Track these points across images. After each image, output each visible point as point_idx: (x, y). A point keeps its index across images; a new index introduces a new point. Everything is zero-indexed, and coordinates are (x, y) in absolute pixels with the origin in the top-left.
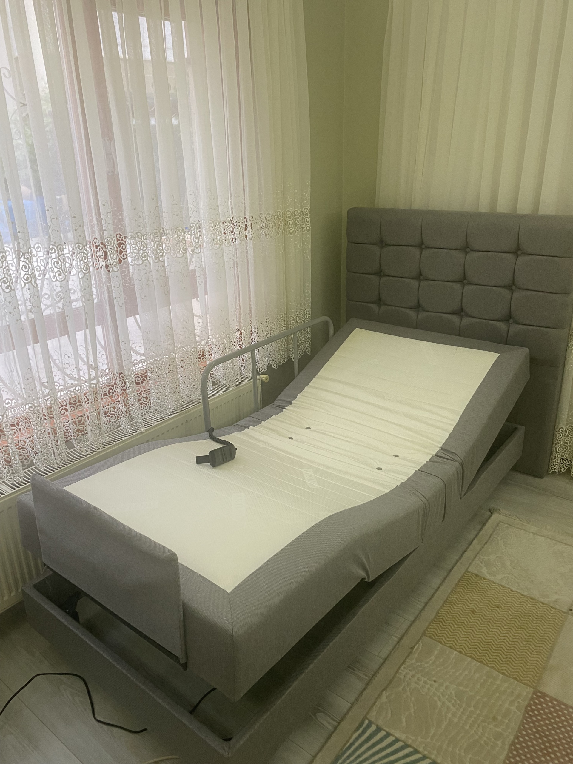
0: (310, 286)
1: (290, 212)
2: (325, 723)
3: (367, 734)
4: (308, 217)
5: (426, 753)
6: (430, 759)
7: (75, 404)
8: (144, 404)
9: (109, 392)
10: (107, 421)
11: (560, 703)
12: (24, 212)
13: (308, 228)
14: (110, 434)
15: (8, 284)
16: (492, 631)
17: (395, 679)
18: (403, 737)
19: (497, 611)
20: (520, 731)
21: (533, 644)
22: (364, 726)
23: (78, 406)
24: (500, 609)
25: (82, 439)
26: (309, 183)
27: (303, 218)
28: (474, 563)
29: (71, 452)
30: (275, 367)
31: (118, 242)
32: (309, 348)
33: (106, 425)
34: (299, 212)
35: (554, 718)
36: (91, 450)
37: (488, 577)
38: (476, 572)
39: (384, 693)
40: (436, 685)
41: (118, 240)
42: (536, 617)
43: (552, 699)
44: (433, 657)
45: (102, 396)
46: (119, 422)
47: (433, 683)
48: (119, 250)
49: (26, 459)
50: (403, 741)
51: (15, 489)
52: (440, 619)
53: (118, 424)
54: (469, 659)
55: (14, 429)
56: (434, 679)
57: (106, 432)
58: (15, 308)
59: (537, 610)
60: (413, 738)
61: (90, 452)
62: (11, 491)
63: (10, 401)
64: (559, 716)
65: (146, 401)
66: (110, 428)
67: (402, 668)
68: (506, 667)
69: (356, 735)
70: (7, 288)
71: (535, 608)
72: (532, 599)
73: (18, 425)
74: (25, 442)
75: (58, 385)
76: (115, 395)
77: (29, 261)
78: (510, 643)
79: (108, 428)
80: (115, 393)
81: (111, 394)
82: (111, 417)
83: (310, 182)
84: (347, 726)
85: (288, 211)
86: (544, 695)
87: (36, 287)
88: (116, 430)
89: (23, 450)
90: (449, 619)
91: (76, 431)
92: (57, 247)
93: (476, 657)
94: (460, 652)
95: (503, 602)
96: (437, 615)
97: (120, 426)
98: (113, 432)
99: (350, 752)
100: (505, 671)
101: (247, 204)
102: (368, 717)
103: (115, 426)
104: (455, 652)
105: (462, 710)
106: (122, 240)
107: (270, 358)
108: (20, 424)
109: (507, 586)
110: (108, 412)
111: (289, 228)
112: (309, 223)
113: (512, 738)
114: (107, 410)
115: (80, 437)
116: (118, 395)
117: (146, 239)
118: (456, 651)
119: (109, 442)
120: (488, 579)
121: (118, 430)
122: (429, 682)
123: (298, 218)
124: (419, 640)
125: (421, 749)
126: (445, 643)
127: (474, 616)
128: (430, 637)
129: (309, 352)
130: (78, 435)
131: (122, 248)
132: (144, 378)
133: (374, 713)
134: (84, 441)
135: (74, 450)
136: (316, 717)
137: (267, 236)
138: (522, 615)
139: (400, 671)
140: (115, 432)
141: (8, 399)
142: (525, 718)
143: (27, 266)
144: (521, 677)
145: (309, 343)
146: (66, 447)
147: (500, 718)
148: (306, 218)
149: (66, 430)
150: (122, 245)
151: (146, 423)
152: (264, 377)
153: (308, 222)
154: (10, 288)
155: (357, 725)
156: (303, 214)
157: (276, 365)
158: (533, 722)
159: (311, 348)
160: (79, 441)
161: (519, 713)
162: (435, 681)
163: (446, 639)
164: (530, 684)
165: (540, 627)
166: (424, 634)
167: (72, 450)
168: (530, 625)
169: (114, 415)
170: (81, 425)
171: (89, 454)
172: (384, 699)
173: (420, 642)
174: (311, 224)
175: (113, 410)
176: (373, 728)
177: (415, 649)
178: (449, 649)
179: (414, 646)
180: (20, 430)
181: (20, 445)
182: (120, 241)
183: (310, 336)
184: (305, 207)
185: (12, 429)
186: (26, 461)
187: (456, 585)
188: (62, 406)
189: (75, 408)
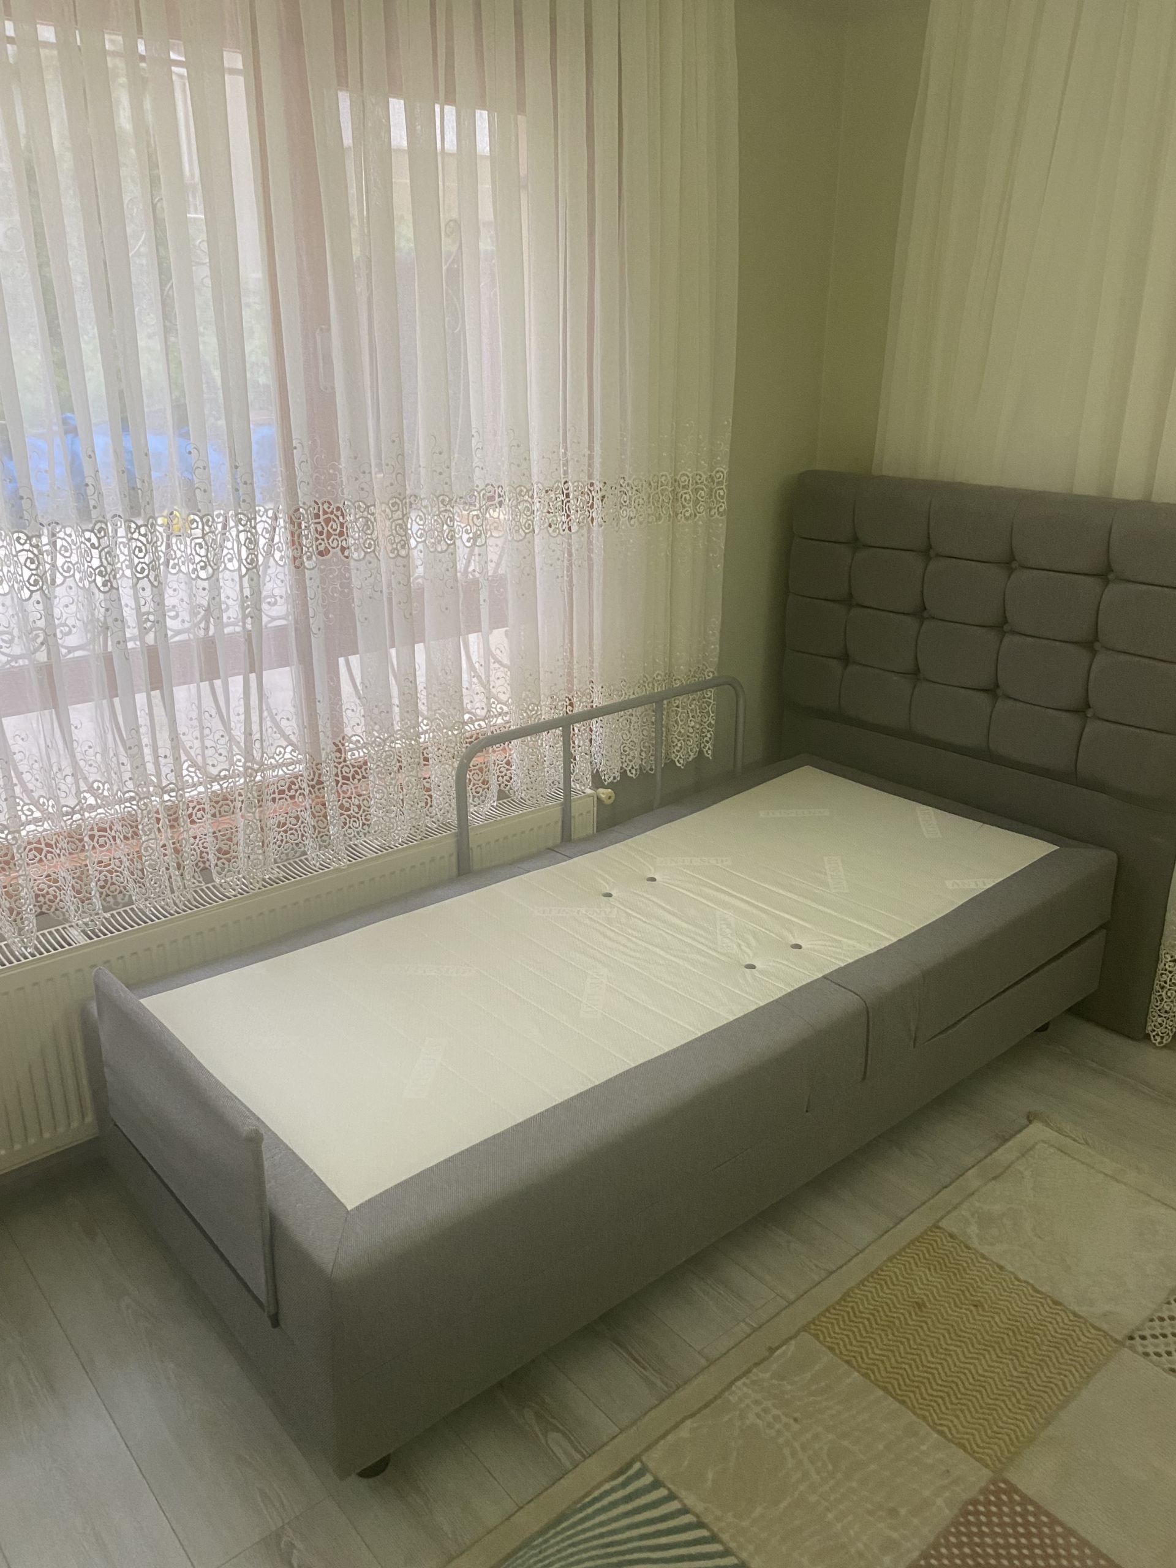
0: (718, 622)
1: (688, 476)
2: (559, 1452)
3: (630, 1489)
4: (722, 489)
5: (733, 1545)
6: (737, 1557)
7: (217, 802)
8: (354, 817)
9: (290, 789)
10: (282, 841)
11: (1039, 1510)
12: (146, 455)
13: (721, 510)
14: (284, 866)
15: (107, 578)
16: (946, 1349)
17: (719, 1402)
18: (699, 1507)
19: (971, 1312)
20: (936, 1546)
21: (1026, 1389)
22: (631, 1472)
23: (222, 805)
24: (978, 1311)
25: (226, 866)
26: (728, 422)
27: (711, 490)
28: (955, 1213)
29: (208, 888)
30: (633, 774)
31: (326, 516)
32: (709, 745)
33: (279, 846)
34: (704, 477)
35: (1017, 1536)
36: (242, 889)
37: (975, 1243)
38: (955, 1230)
39: (688, 1422)
40: (796, 1427)
41: (325, 513)
42: (1050, 1338)
43: (1026, 1500)
44: (808, 1375)
45: (274, 793)
46: (304, 845)
47: (792, 1421)
48: (325, 531)
49: (121, 892)
50: (697, 1516)
51: (91, 938)
52: (847, 1306)
53: (302, 849)
54: (881, 1393)
55: (105, 836)
56: (797, 1415)
57: (279, 860)
58: (116, 620)
59: (1056, 1326)
60: (719, 1513)
61: (239, 893)
62: (83, 940)
63: (100, 785)
64: (1028, 1535)
65: (357, 813)
66: (287, 854)
67: (739, 1383)
68: (952, 1422)
69: (607, 1486)
70: (104, 584)
71: (1054, 1321)
72: (1056, 1303)
73: (111, 829)
74: (121, 862)
76: (300, 794)
77: (147, 540)
78: (977, 1377)
79: (282, 853)
80: (299, 791)
81: (292, 792)
82: (291, 834)
83: (731, 420)
84: (595, 1469)
85: (683, 475)
86: (1012, 1489)
87: (156, 587)
88: (297, 860)
89: (116, 876)
90: (867, 1311)
91: (217, 850)
92: (201, 519)
93: (895, 1391)
94: (866, 1375)
95: (990, 1297)
96: (843, 1298)
97: (304, 853)
98: (291, 861)
99: (590, 1510)
100: (945, 1429)
101: (597, 460)
102: (644, 1458)
103: (296, 852)
104: (856, 1374)
105: (832, 1482)
106: (332, 513)
107: (624, 757)
108: (114, 828)
109: (1009, 1268)
110: (285, 824)
111: (684, 507)
112: (724, 500)
113: (916, 1554)
114: (283, 820)
115: (224, 864)
116: (304, 795)
117: (373, 514)
118: (858, 1372)
119: (278, 878)
120: (975, 1249)
121: (301, 861)
122: (784, 1419)
123: (703, 490)
124: (791, 1338)
125: (725, 1537)
126: (841, 1353)
127: (919, 1313)
128: (817, 1337)
129: (710, 752)
130: (219, 859)
131: (332, 527)
132: (356, 769)
133: (656, 1454)
134: (229, 871)
135: (214, 886)
136: (546, 1438)
137: (632, 522)
138: (1022, 1330)
139: (734, 1388)
140: (295, 862)
141: (98, 781)
142: (956, 1523)
143: (143, 548)
144: (974, 1446)
145: (709, 736)
146: (201, 879)
147: (903, 1511)
148: (720, 489)
149: (204, 847)
150: (332, 522)
151: (353, 851)
152: (604, 793)
153: (722, 498)
154: (109, 584)
155: (616, 1468)
156: (713, 481)
157: (634, 771)
158: (970, 1535)
159: (714, 745)
160: (220, 870)
161: (947, 1511)
162: (796, 1420)
163: (845, 1346)
164: (989, 1462)
165: (1051, 1360)
166: (805, 1328)
167: (209, 885)
168: (1031, 1352)
169: (296, 830)
170: (225, 842)
171: (235, 896)
172: (684, 1432)
173: (793, 1342)
174: (728, 502)
175: (294, 821)
176: (648, 1479)
177: (778, 1352)
178: (846, 1366)
179: (777, 1348)
180: (114, 838)
181: (112, 866)
182: (329, 515)
183: (713, 722)
184: (717, 469)
185: (100, 836)
186: (121, 895)
187: (904, 1249)
188: (199, 803)
189: (218, 809)
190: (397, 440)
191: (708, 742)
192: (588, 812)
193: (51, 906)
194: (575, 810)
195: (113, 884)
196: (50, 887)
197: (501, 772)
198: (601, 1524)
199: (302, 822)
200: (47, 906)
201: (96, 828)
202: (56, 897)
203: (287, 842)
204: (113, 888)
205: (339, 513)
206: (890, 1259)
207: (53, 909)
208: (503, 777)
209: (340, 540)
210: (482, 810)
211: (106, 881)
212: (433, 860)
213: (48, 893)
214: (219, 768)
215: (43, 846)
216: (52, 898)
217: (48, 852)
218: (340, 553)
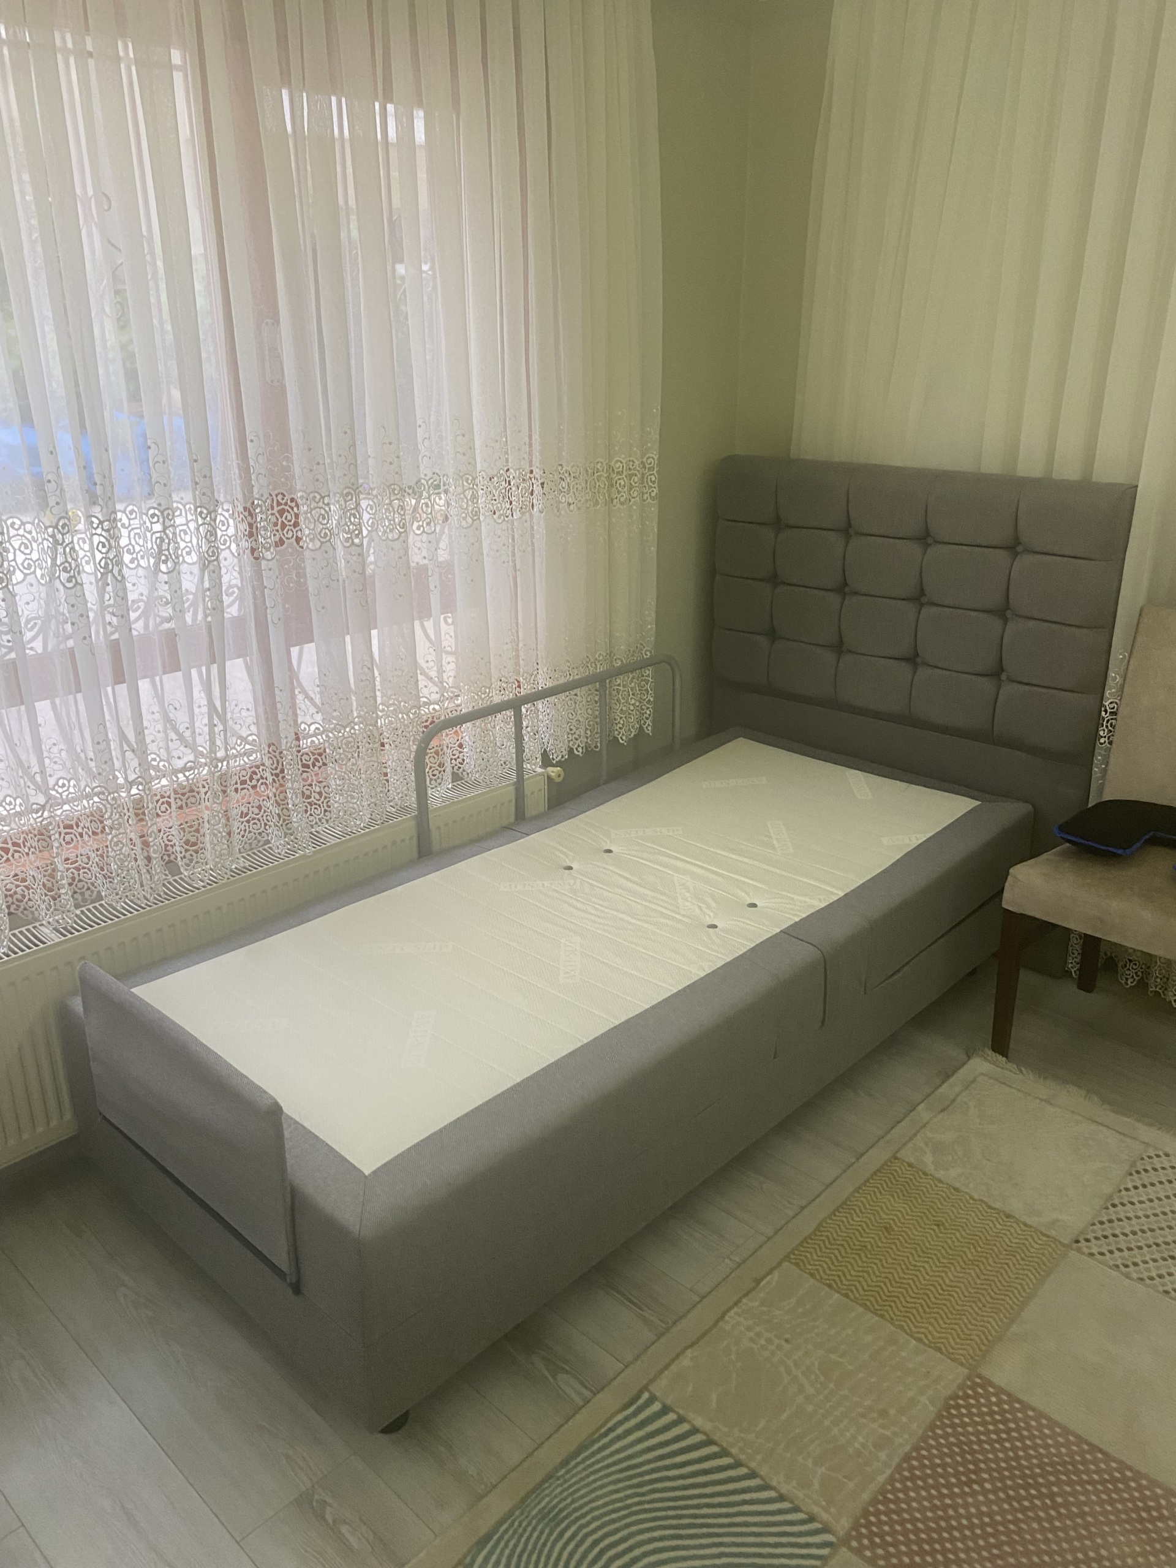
0: (654, 603)
1: (621, 462)
2: (568, 1390)
3: (642, 1416)
4: (653, 474)
5: (742, 1457)
6: (748, 1467)
7: (183, 794)
8: (315, 804)
9: (251, 779)
10: (245, 830)
11: (1013, 1399)
12: (106, 450)
13: (653, 494)
14: (248, 855)
16: (915, 1266)
17: (714, 1331)
18: (708, 1426)
19: (934, 1230)
20: (924, 1438)
21: (989, 1294)
22: (641, 1402)
23: (189, 797)
24: (940, 1229)
25: (194, 857)
26: (657, 409)
27: (643, 475)
28: (910, 1145)
29: (175, 881)
30: (579, 752)
31: (280, 508)
32: (648, 722)
33: (243, 837)
34: (637, 463)
35: (995, 1422)
36: (210, 880)
37: (931, 1169)
38: (912, 1160)
39: (689, 1352)
40: (787, 1347)
41: (279, 504)
42: (1006, 1247)
43: (1000, 1391)
44: (793, 1300)
45: (236, 783)
46: (268, 835)
47: (783, 1343)
48: (279, 522)
49: (88, 889)
50: (705, 1433)
51: (65, 936)
52: (822, 1236)
53: (266, 838)
54: (861, 1310)
55: (71, 833)
56: (787, 1336)
57: (242, 850)
58: (82, 616)
59: (1010, 1236)
60: (726, 1430)
61: (208, 884)
62: (57, 938)
63: (66, 782)
64: (1005, 1422)
65: (319, 800)
66: (250, 844)
67: (732, 1313)
68: (927, 1328)
69: (620, 1417)
70: (69, 580)
71: (1008, 1233)
72: (1008, 1216)
73: (78, 826)
74: (89, 858)
75: (158, 759)
76: (262, 784)
77: (110, 535)
78: (945, 1288)
79: (246, 843)
80: (261, 781)
81: (254, 782)
82: (254, 824)
83: (659, 408)
84: (607, 1401)
85: (617, 461)
86: (987, 1383)
87: (120, 582)
88: (261, 849)
89: (84, 873)
90: (840, 1238)
91: (185, 843)
92: (162, 513)
93: (873, 1306)
94: (847, 1296)
95: (949, 1216)
96: (817, 1229)
97: (268, 842)
98: (255, 851)
99: (606, 1440)
100: (923, 1336)
101: (536, 447)
102: (650, 1388)
103: (259, 841)
104: (837, 1295)
105: (826, 1392)
106: (286, 504)
107: (570, 736)
108: (82, 825)
109: (963, 1188)
110: (247, 814)
111: (619, 492)
112: (656, 485)
113: (908, 1448)
114: (245, 810)
115: (191, 855)
116: (266, 784)
117: (328, 504)
118: (838, 1292)
119: (245, 868)
120: (931, 1175)
121: (264, 850)
122: (776, 1341)
123: (636, 475)
124: (773, 1269)
125: (734, 1451)
126: (821, 1278)
127: (888, 1236)
128: (797, 1265)
129: (650, 728)
130: (187, 851)
131: (286, 518)
132: (316, 756)
133: (663, 1382)
134: (197, 862)
135: (181, 879)
136: (555, 1379)
137: (572, 507)
138: (981, 1243)
139: (727, 1318)
140: (259, 851)
141: (64, 778)
142: (940, 1417)
143: (107, 544)
144: (949, 1348)
145: (648, 712)
146: (167, 872)
147: (892, 1412)
148: (650, 475)
149: (169, 840)
150: (286, 513)
151: (315, 838)
152: (554, 771)
153: (654, 482)
154: (74, 580)
155: (626, 1400)
156: (645, 467)
157: (580, 749)
158: (953, 1426)
159: (653, 723)
160: (188, 862)
161: (932, 1408)
162: (787, 1341)
163: (824, 1271)
164: (964, 1361)
165: (1009, 1267)
166: (787, 1258)
167: (176, 878)
168: (990, 1260)
169: (259, 820)
170: (193, 833)
171: (204, 887)
172: (686, 1361)
173: (776, 1271)
174: (659, 487)
175: (256, 811)
176: (656, 1407)
177: (762, 1284)
178: (827, 1289)
179: (762, 1279)
180: (81, 835)
181: (80, 862)
182: (283, 506)
183: (652, 699)
184: (648, 455)
185: (66, 834)
186: (89, 892)
187: (868, 1181)
188: (163, 797)
189: (184, 801)
190: (348, 431)
191: (647, 719)
192: (540, 790)
193: (18, 906)
194: (528, 788)
195: (80, 881)
196: (17, 886)
197: (453, 755)
198: (618, 1451)
199: (265, 812)
200: (15, 906)
201: (62, 826)
202: (24, 896)
203: (250, 832)
204: (80, 885)
205: (293, 504)
206: (857, 1190)
207: (21, 909)
208: (456, 760)
209: (294, 531)
210: (439, 793)
211: (73, 879)
212: (394, 843)
213: (16, 893)
214: (185, 760)
215: (10, 846)
216: (20, 897)
217: (16, 851)
218: (295, 543)
